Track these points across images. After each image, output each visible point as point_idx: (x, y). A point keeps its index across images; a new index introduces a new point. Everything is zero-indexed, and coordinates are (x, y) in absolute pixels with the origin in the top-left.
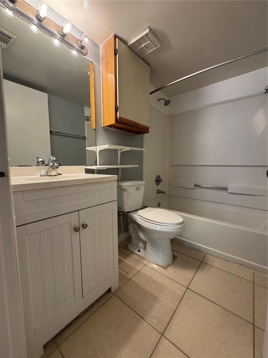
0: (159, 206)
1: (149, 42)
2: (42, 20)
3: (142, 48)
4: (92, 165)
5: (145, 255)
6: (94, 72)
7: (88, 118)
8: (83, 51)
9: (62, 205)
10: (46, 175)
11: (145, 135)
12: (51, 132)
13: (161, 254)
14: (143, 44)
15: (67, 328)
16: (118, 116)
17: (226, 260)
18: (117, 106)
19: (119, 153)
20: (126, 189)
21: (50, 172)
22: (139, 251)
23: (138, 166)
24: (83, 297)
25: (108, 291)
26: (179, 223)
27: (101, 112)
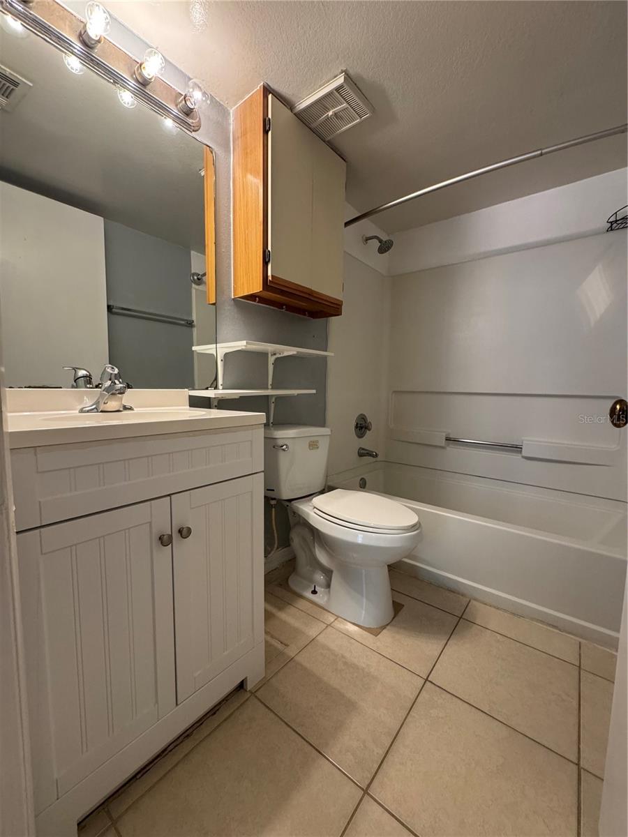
0: (363, 486)
1: (345, 105)
2: (93, 44)
3: (328, 118)
4: (207, 389)
5: (328, 600)
6: (215, 171)
7: (199, 277)
8: (190, 121)
9: (130, 482)
10: (93, 409)
11: (333, 319)
12: (109, 308)
13: (364, 600)
14: (330, 110)
15: (138, 777)
16: (269, 274)
17: (517, 613)
18: (267, 251)
19: (271, 360)
20: (286, 445)
21: (105, 403)
22: (314, 592)
23: (314, 391)
24: (179, 703)
25: (237, 688)
26: (409, 526)
27: (230, 263)
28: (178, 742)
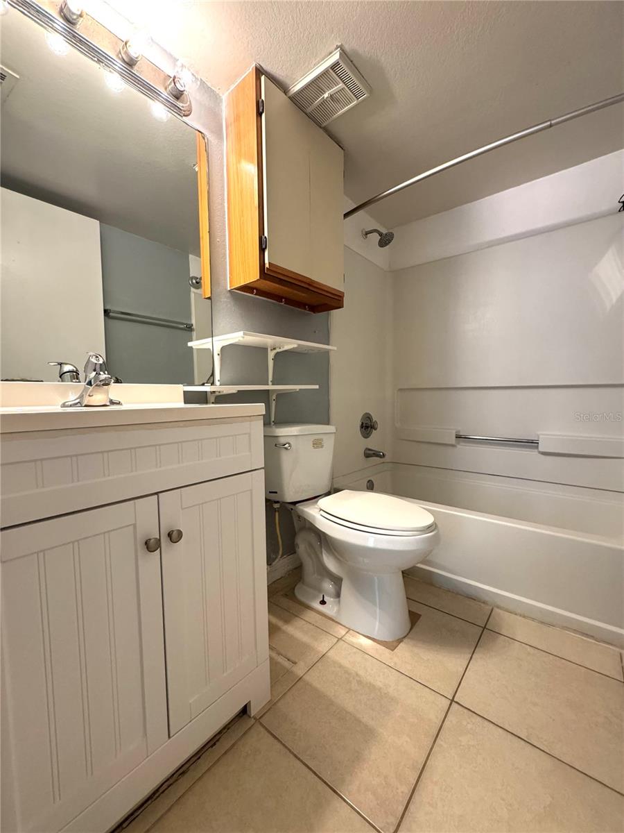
0: (370, 487)
1: (341, 85)
2: (75, 20)
3: (324, 101)
4: (203, 385)
5: (339, 611)
6: (208, 157)
7: (198, 280)
8: (180, 104)
9: (110, 478)
10: (77, 404)
11: (335, 313)
12: (106, 312)
13: (378, 610)
14: (325, 92)
16: (267, 261)
17: (546, 621)
18: (263, 237)
19: (271, 355)
20: (289, 443)
21: (89, 396)
22: (323, 602)
23: (317, 387)
24: (171, 735)
25: (240, 713)
26: (424, 527)
27: (225, 254)
28: (171, 781)
